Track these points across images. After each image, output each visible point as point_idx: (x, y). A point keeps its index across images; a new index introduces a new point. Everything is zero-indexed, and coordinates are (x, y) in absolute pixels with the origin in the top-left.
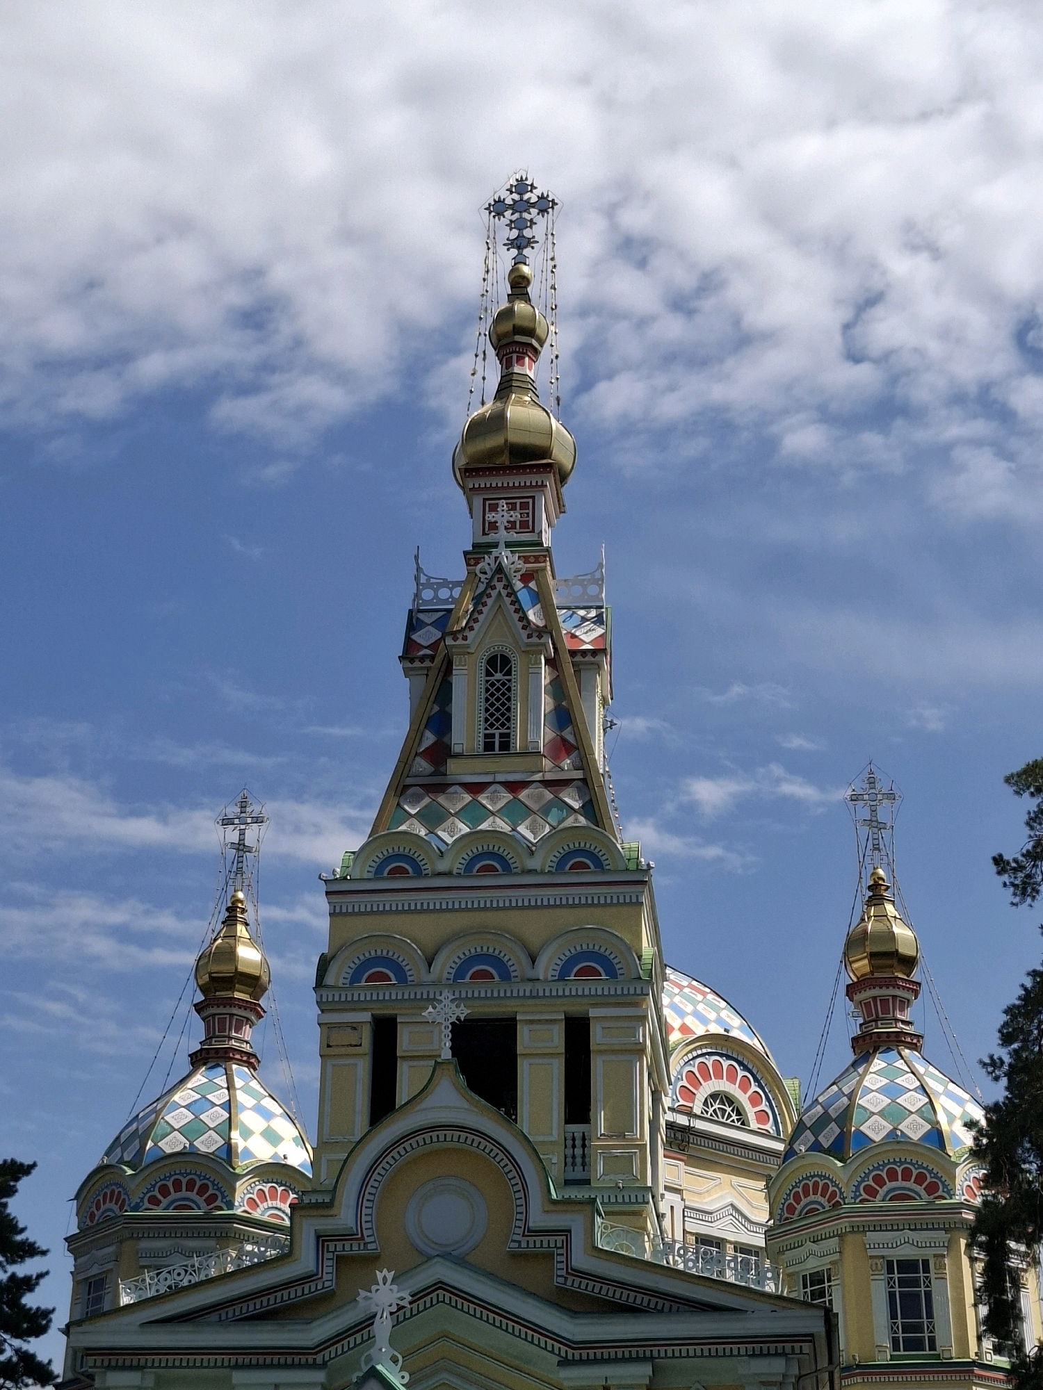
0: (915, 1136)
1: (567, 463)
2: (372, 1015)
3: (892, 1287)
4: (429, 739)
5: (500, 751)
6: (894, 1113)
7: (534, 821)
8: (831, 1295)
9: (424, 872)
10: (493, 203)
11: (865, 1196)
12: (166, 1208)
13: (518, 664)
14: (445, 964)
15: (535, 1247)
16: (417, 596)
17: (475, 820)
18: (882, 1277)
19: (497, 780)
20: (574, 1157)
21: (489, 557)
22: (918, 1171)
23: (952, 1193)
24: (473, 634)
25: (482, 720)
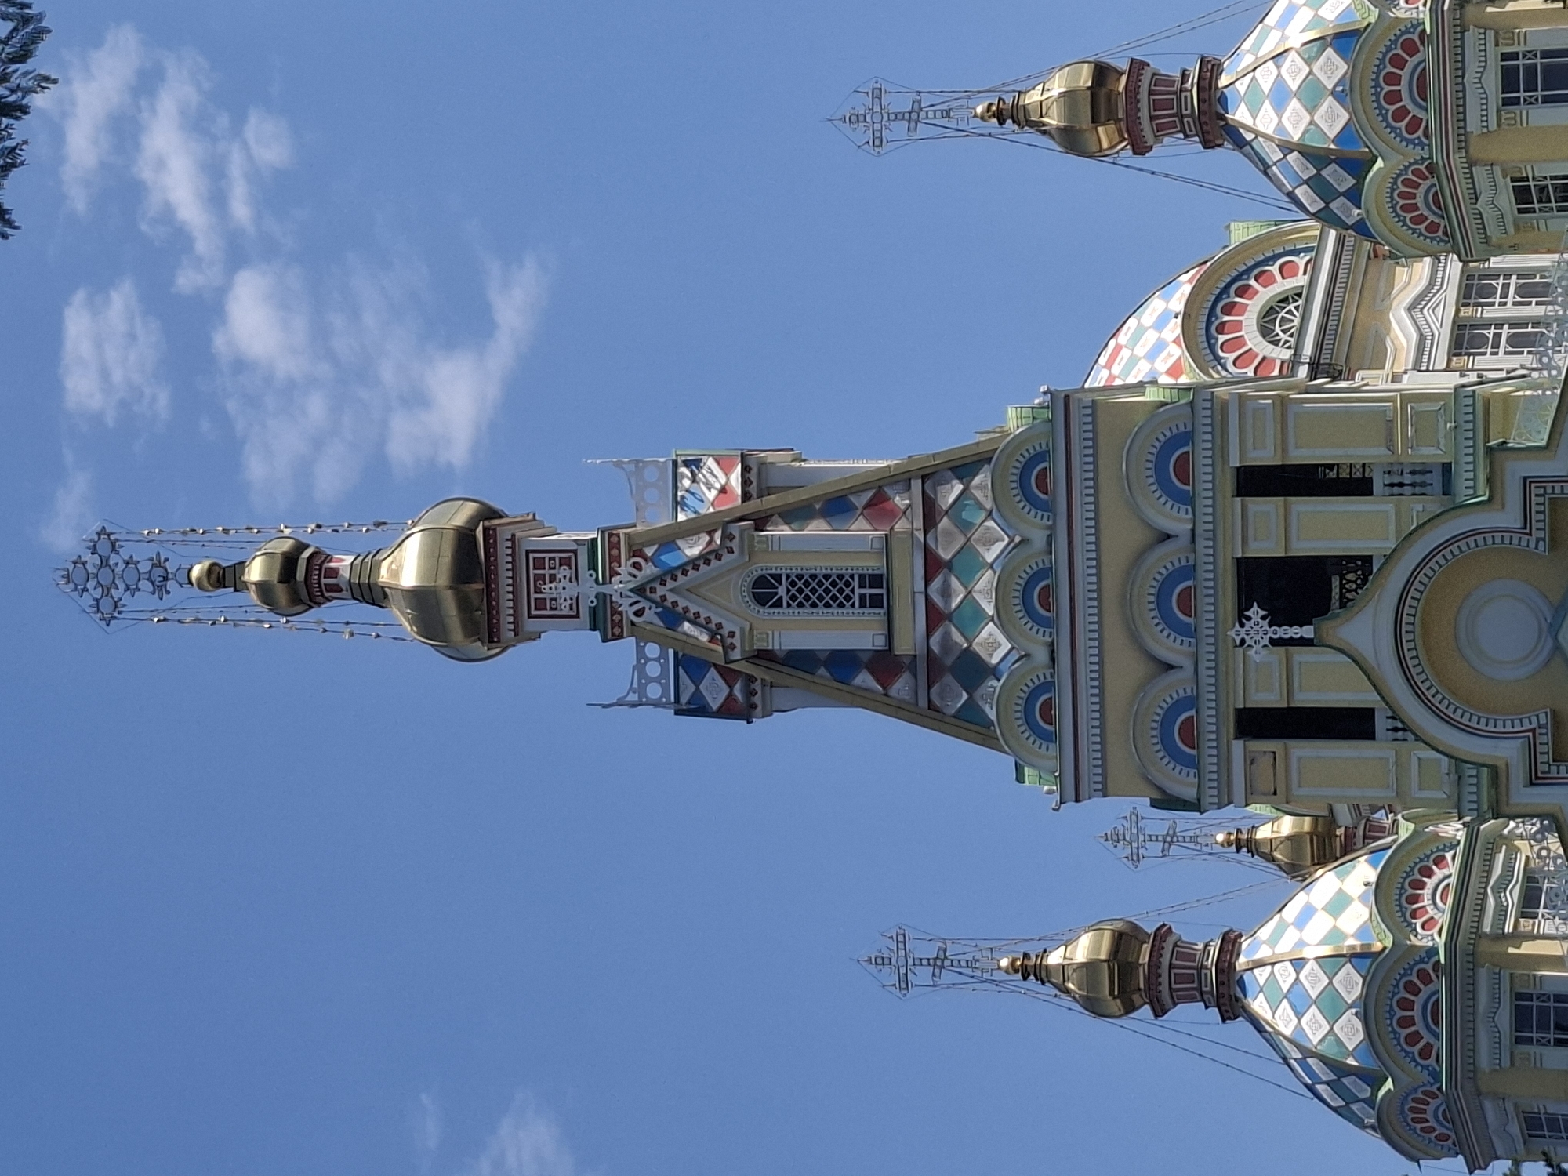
0: (1342, 67)
1: (470, 508)
2: (1235, 739)
3: (1537, 100)
4: (864, 679)
5: (882, 587)
6: (1311, 94)
7: (978, 541)
8: (1545, 178)
9: (1049, 678)
10: (99, 615)
11: (1420, 133)
12: (1437, 1036)
13: (765, 566)
14: (1173, 648)
15: (1544, 521)
16: (657, 704)
17: (979, 616)
18: (1524, 113)
19: (923, 589)
20: (1413, 485)
21: (621, 605)
22: (1388, 65)
23: (1415, 22)
24: (725, 624)
25: (840, 610)
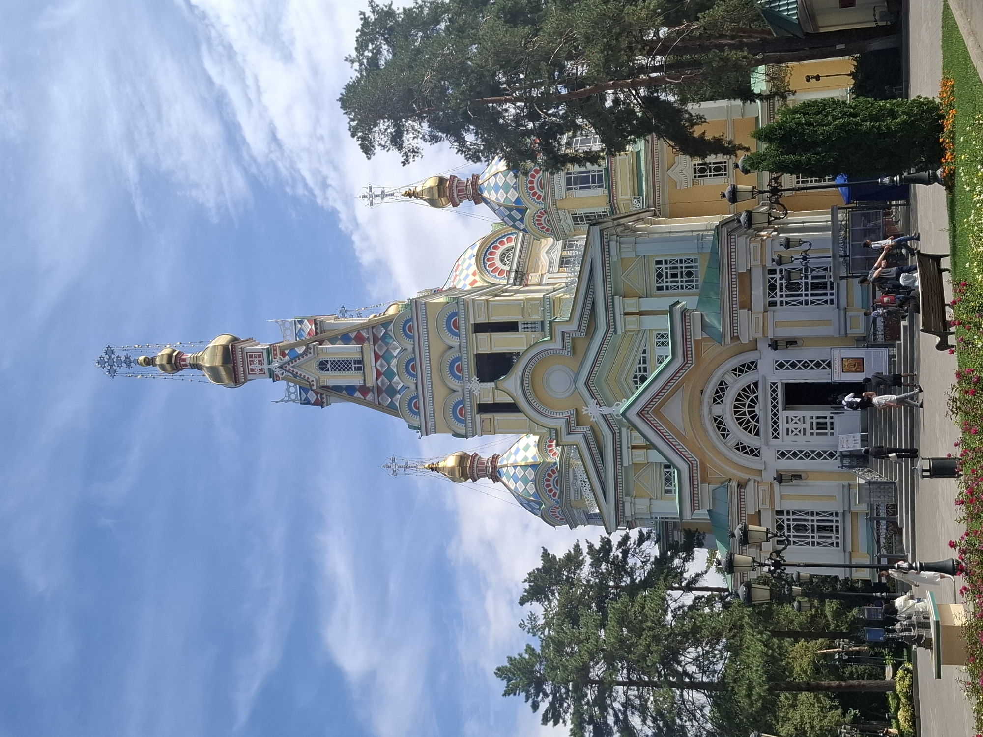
0: (515, 179)
1: (229, 337)
2: (477, 413)
3: (578, 188)
4: (358, 394)
5: (361, 364)
6: (506, 187)
7: (391, 348)
8: (582, 214)
9: (416, 394)
10: (109, 374)
11: (541, 200)
13: (323, 357)
14: (455, 384)
15: (570, 345)
16: (294, 401)
17: (393, 373)
18: (574, 193)
19: (374, 365)
20: (532, 328)
21: (276, 371)
22: (530, 177)
24: (310, 377)
25: (348, 372)
